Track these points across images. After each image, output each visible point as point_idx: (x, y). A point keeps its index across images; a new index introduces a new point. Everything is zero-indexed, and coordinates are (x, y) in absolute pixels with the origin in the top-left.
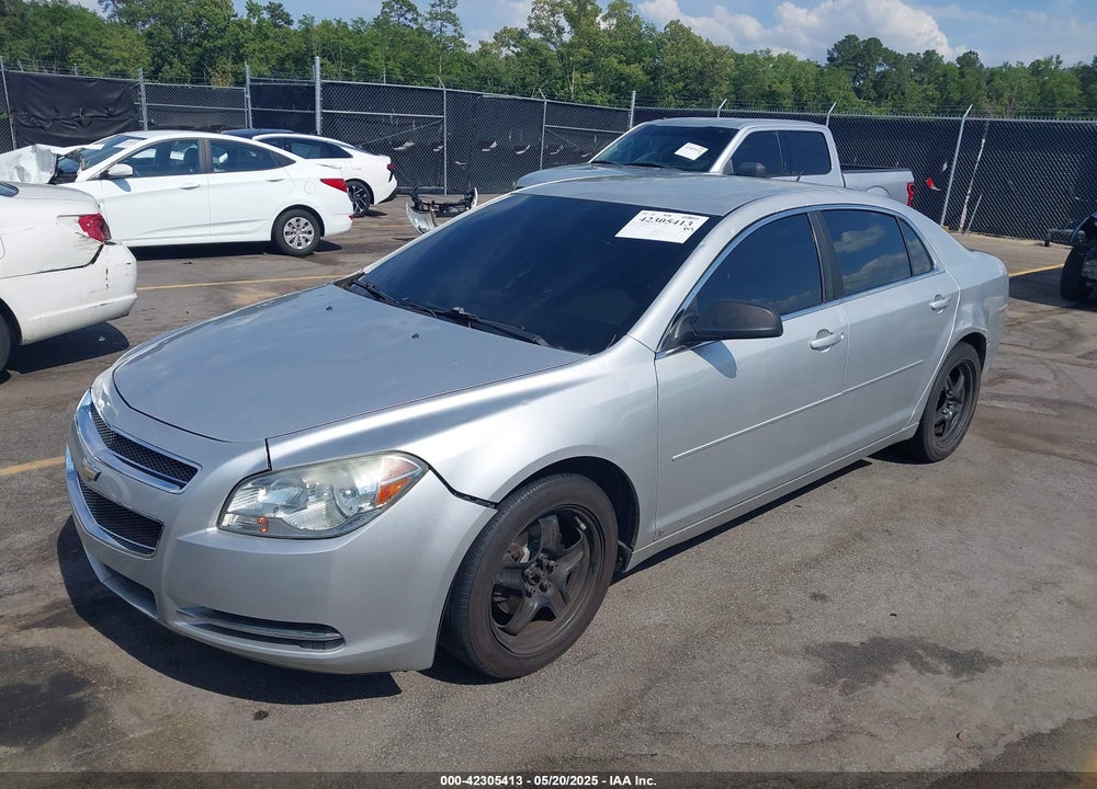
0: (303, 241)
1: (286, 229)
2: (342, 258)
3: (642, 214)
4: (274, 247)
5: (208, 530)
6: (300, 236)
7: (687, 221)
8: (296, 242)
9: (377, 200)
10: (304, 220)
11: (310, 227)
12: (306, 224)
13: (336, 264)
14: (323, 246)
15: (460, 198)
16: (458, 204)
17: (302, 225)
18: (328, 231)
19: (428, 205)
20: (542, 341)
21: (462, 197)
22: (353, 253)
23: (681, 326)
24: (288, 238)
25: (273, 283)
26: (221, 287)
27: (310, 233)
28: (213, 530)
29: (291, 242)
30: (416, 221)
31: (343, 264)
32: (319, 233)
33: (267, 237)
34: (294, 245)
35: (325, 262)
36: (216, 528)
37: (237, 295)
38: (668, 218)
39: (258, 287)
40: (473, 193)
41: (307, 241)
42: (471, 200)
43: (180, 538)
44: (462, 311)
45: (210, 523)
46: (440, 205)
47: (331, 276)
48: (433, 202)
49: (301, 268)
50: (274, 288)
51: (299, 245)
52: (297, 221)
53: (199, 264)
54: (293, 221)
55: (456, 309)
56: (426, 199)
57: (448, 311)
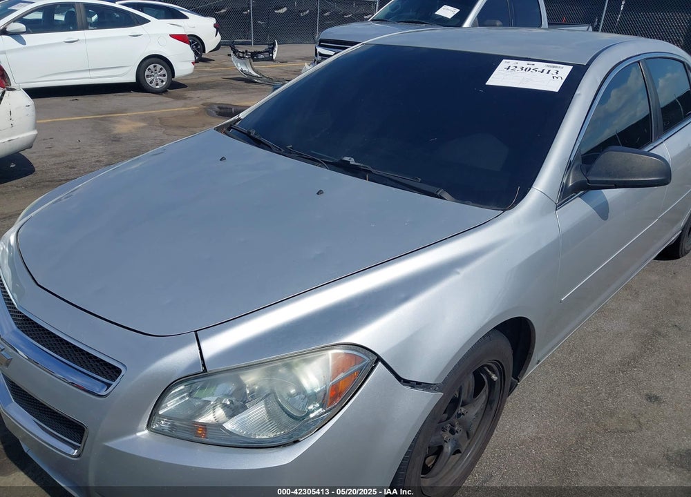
0: (159, 82)
1: (147, 73)
2: (189, 94)
3: (504, 64)
4: (138, 86)
5: (138, 434)
6: (156, 78)
7: (553, 71)
8: (154, 82)
9: (208, 50)
10: (159, 66)
11: (164, 71)
12: (161, 69)
13: (185, 99)
14: (174, 85)
15: (265, 47)
16: (264, 52)
17: (158, 70)
18: (177, 74)
19: (243, 53)
20: (446, 195)
21: (267, 47)
22: (196, 89)
23: (574, 174)
24: (148, 80)
25: (141, 116)
26: (102, 119)
27: (164, 75)
28: (143, 433)
29: (151, 82)
30: (239, 65)
31: (190, 98)
32: (171, 75)
33: (132, 79)
34: (153, 85)
35: (177, 98)
36: (146, 432)
37: (116, 125)
38: (532, 67)
39: (130, 118)
40: (274, 44)
41: (162, 81)
42: (273, 49)
43: (107, 444)
44: (352, 162)
45: (140, 426)
46: (251, 53)
47: (183, 109)
48: (246, 51)
49: (160, 103)
50: (143, 118)
51: (157, 85)
52: (155, 66)
53: (84, 101)
54: (151, 66)
55: (346, 159)
56: (241, 49)
57: (337, 160)
